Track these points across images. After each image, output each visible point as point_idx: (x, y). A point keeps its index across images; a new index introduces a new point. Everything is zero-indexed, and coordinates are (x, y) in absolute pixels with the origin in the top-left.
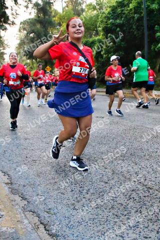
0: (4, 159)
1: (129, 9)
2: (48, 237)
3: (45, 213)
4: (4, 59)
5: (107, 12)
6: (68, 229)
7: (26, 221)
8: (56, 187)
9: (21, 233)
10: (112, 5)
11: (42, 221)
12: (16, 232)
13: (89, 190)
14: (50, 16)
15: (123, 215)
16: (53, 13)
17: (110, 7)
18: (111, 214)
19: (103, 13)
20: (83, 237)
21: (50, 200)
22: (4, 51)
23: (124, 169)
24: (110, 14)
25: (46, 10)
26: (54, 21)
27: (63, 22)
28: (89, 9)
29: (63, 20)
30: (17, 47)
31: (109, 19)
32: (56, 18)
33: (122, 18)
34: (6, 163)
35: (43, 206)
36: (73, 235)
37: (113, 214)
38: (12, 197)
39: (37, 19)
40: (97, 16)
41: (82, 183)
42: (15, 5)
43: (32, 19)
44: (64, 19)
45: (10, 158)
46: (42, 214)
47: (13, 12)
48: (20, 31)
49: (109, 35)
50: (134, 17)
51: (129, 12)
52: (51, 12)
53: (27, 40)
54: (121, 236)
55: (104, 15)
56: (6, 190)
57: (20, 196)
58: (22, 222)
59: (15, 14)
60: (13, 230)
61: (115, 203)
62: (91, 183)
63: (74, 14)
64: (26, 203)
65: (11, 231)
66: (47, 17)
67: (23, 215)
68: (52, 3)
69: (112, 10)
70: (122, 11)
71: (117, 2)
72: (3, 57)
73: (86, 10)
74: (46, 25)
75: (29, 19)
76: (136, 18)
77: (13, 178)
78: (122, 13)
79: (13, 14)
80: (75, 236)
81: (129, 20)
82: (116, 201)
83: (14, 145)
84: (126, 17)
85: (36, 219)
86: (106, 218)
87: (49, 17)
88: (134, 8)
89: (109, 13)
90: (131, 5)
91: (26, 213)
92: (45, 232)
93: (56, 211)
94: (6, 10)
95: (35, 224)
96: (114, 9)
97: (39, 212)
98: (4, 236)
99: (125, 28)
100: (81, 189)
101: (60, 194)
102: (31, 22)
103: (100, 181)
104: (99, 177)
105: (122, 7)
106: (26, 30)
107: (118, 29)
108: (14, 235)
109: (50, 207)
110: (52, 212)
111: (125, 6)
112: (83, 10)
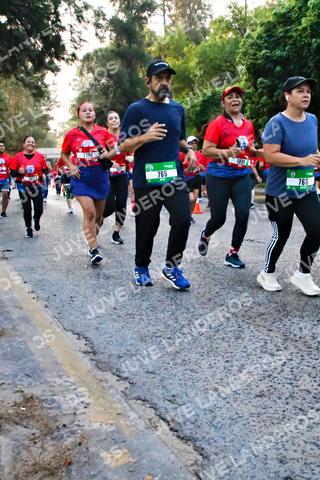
0: (72, 311)
1: (300, 28)
2: (178, 441)
3: (167, 402)
4: (48, 129)
5: (255, 35)
6: (213, 429)
7: (133, 415)
8: (179, 361)
9: (127, 433)
10: (266, 21)
11: (163, 416)
12: (118, 431)
13: (243, 365)
14: (140, 44)
15: (312, 408)
16: (147, 39)
17: (262, 25)
18: (289, 407)
19: (249, 36)
20: (243, 443)
21: (171, 381)
22: (49, 113)
23: (305, 332)
24: (262, 38)
25: (134, 31)
26: (149, 53)
27: (165, 56)
28: (217, 29)
29: (166, 52)
30: (73, 106)
31: (259, 48)
32: (153, 48)
33: (285, 46)
34: (78, 317)
35: (161, 391)
36: (224, 438)
37: (295, 407)
38: (100, 375)
39: (116, 49)
40: (237, 42)
41: (228, 355)
42: (77, 22)
43: (106, 49)
44: (168, 49)
45: (83, 310)
46: (161, 404)
47: (74, 35)
48: (81, 74)
49: (260, 79)
50: (310, 44)
51: (300, 35)
52: (144, 36)
53: (96, 90)
54: (314, 443)
55: (250, 40)
56: (86, 363)
57: (114, 374)
58: (126, 417)
59: (77, 39)
60: (113, 428)
61: (296, 389)
62: (244, 354)
63: (188, 39)
64: (128, 385)
65: (109, 430)
66: (135, 46)
67: (126, 405)
68: (145, 18)
69: (267, 31)
70: (287, 31)
71: (275, 14)
72: (45, 124)
73: (212, 31)
74: (133, 62)
75: (101, 50)
76: (315, 45)
77: (96, 343)
78: (286, 36)
79: (73, 40)
80: (228, 440)
81: (299, 49)
82: (297, 386)
83: (87, 288)
84: (294, 44)
85: (151, 413)
86: (281, 413)
87: (140, 46)
88: (311, 26)
89: (260, 37)
90: (303, 20)
91: (130, 402)
92: (172, 433)
93: (185, 399)
94: (61, 33)
95: (150, 420)
96: (270, 29)
97: (155, 401)
98: (98, 436)
99: (292, 67)
100: (227, 365)
101: (188, 372)
102: (103, 55)
103: (262, 351)
104: (258, 345)
105: (285, 25)
106: (93, 72)
107: (278, 68)
108: (116, 436)
109: (173, 393)
110: (178, 400)
111: (293, 22)
112: (205, 32)
